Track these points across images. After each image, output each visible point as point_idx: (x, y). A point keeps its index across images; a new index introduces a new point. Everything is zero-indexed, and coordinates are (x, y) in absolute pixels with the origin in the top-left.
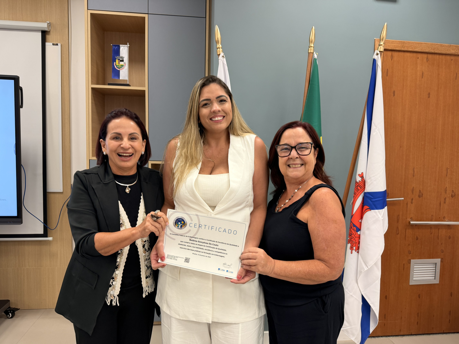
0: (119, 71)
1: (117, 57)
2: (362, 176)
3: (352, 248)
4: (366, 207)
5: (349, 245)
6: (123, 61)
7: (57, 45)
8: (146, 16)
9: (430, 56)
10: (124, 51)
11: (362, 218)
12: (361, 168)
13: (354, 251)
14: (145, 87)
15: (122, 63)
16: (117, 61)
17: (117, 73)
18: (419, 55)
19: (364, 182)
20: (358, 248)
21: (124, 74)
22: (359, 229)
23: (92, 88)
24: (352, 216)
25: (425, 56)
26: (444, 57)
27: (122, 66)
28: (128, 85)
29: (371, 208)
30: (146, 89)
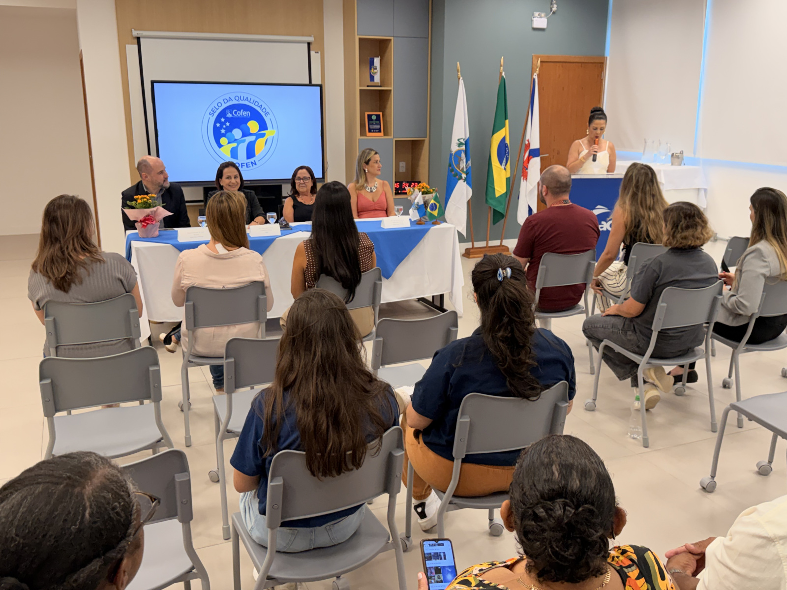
0: (373, 77)
1: (372, 67)
2: (528, 141)
3: (524, 179)
4: (531, 157)
5: (522, 178)
6: (376, 69)
7: (318, 52)
8: (392, 38)
9: (564, 64)
10: (377, 61)
11: (528, 162)
12: (528, 137)
13: (525, 181)
14: (391, 87)
15: (375, 71)
16: (372, 69)
17: (372, 78)
18: (558, 64)
19: (529, 144)
20: (527, 179)
21: (377, 79)
22: (527, 169)
23: (360, 90)
24: (524, 162)
25: (561, 64)
26: (571, 64)
27: (376, 73)
28: (380, 86)
29: (534, 157)
30: (392, 88)
